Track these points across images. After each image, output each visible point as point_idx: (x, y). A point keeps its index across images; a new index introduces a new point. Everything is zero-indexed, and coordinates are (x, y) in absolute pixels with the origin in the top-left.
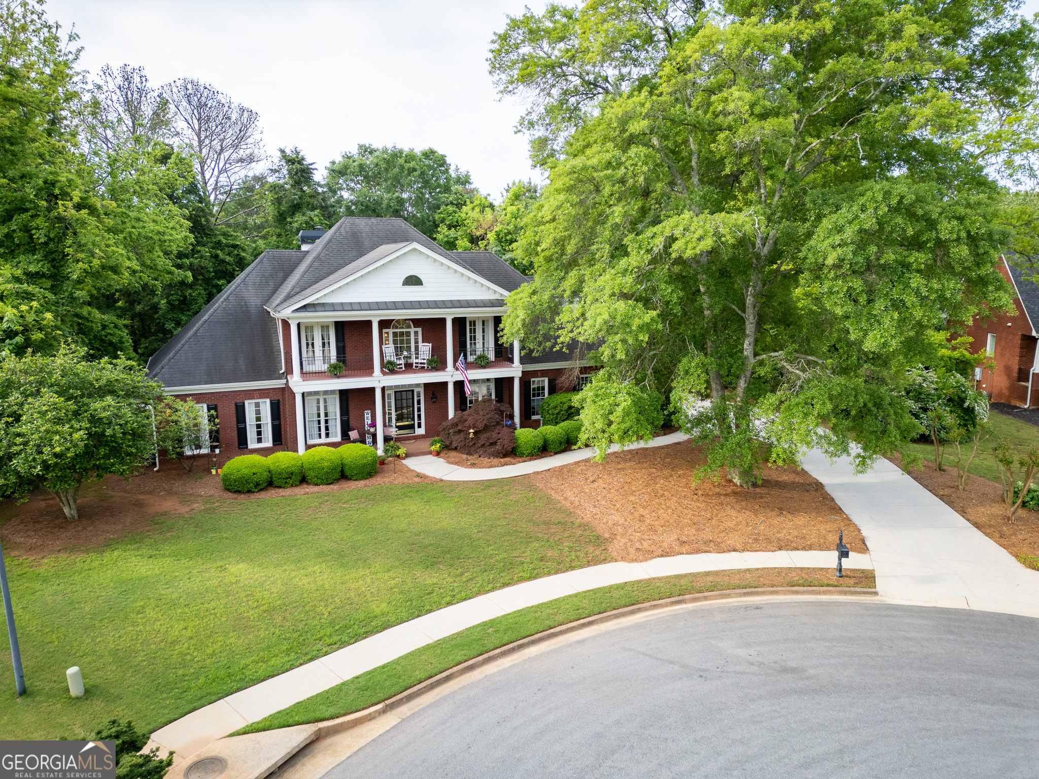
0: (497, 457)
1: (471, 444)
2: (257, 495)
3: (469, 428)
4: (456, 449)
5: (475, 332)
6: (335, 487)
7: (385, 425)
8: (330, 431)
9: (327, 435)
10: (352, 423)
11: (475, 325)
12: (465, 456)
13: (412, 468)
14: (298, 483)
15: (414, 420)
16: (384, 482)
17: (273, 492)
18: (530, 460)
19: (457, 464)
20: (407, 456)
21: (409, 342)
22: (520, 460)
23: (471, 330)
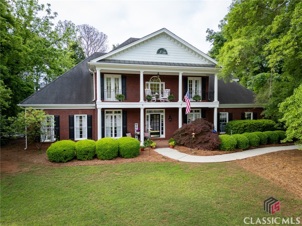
0: (209, 150)
1: (193, 142)
2: (65, 164)
3: (192, 132)
4: (183, 145)
5: (192, 86)
6: (113, 162)
7: (145, 131)
8: (117, 133)
9: (116, 135)
10: (128, 129)
11: (192, 83)
12: (190, 149)
13: (160, 153)
14: (91, 158)
15: (159, 130)
16: (143, 160)
17: (76, 162)
18: (230, 153)
19: (185, 152)
20: (157, 147)
21: (158, 89)
22: (224, 152)
23: (189, 85)
